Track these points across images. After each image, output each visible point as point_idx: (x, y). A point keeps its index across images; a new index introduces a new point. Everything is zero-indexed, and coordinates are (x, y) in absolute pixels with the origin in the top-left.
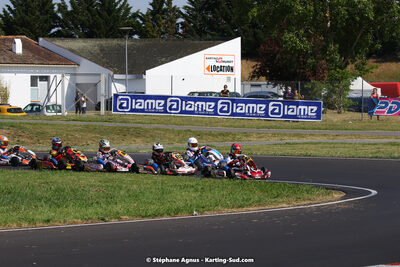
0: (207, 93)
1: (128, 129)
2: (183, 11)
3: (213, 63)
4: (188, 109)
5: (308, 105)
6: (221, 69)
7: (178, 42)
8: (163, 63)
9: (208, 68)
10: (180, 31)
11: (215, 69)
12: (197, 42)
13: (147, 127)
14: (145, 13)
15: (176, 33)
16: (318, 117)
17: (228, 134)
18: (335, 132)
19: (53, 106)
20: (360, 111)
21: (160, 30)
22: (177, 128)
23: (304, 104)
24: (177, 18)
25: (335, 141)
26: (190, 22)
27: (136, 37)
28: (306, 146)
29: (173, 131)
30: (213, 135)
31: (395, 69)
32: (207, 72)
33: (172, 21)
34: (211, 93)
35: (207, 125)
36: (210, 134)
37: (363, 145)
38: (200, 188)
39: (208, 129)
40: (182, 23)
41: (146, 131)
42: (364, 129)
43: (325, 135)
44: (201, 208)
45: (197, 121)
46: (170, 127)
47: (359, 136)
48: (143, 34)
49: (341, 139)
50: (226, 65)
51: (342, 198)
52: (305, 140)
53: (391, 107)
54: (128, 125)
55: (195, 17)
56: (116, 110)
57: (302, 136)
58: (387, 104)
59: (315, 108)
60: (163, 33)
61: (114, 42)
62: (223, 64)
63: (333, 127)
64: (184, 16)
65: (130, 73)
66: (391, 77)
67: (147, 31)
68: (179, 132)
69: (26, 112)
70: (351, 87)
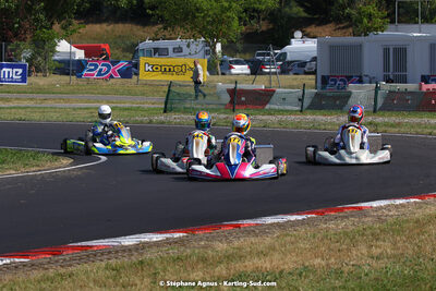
5: (12, 67)
16: (24, 80)
18: (42, 96)
20: (68, 74)
23: (8, 66)
25: (43, 105)
28: (13, 110)
31: (99, 30)
37: (74, 109)
42: (73, 93)
43: (31, 99)
47: (68, 101)
49: (49, 103)
51: (71, 165)
52: (11, 105)
53: (101, 70)
57: (8, 100)
58: (96, 66)
59: (20, 71)
63: (40, 90)
66: (95, 39)
70: (58, 49)
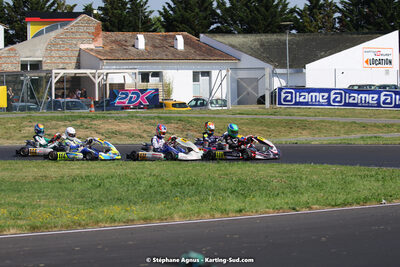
0: (366, 86)
1: (294, 122)
2: (340, 6)
3: (371, 56)
4: (351, 101)
6: (380, 62)
7: (336, 37)
8: (322, 57)
9: (367, 62)
10: (337, 25)
11: (373, 62)
12: (355, 36)
13: (312, 119)
14: (302, 8)
15: (333, 27)
17: (392, 125)
19: (217, 100)
21: (317, 25)
22: (342, 120)
24: (334, 12)
26: (346, 17)
27: (294, 32)
29: (338, 123)
30: (378, 127)
32: (366, 65)
33: (330, 16)
34: (370, 86)
35: (371, 117)
36: (375, 126)
38: (380, 177)
39: (373, 120)
40: (338, 18)
41: (312, 123)
44: (389, 197)
45: (361, 113)
46: (335, 119)
48: (301, 29)
50: (385, 58)
54: (294, 118)
55: (351, 12)
56: (280, 103)
60: (320, 28)
61: (273, 37)
62: (381, 57)
64: (341, 11)
65: (291, 67)
67: (305, 26)
68: (345, 124)
69: (191, 106)
